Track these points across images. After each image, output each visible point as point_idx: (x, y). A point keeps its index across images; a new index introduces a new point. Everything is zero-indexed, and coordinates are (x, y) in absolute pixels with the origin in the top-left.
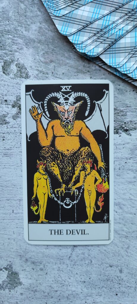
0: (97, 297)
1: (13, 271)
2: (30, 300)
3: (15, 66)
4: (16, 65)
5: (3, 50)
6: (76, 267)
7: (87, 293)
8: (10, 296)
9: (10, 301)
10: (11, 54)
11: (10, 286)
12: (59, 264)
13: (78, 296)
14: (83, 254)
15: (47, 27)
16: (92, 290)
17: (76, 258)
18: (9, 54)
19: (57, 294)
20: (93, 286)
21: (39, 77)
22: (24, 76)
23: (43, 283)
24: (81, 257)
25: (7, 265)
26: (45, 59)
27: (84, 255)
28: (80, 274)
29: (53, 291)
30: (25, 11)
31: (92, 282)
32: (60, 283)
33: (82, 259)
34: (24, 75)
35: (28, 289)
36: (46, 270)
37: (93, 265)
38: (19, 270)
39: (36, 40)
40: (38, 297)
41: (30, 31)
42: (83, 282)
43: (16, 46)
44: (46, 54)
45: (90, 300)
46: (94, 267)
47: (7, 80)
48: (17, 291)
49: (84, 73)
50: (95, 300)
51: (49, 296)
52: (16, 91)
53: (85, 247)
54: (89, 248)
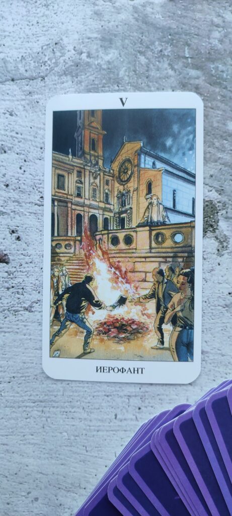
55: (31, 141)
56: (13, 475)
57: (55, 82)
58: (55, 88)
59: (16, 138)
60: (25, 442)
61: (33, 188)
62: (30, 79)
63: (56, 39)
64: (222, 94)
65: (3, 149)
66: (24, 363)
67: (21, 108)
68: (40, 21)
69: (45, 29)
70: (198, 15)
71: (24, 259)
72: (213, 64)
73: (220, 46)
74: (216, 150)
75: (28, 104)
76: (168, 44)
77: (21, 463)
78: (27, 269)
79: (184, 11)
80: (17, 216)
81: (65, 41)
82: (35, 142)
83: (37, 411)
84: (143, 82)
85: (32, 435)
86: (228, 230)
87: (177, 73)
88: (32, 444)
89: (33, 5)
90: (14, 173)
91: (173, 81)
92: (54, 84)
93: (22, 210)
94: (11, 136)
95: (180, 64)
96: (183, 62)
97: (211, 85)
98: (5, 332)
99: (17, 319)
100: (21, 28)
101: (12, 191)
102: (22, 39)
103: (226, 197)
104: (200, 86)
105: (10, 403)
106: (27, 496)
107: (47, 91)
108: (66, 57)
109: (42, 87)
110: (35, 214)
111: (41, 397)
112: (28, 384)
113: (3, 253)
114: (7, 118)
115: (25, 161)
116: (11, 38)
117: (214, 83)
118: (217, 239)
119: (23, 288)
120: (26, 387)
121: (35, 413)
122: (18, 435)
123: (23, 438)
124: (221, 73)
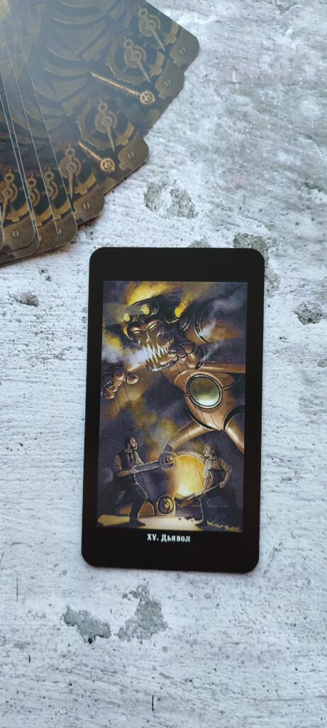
0: (319, 658)
1: (150, 600)
2: (182, 663)
3: (169, 194)
4: (172, 192)
5: (148, 165)
6: (278, 592)
7: (300, 649)
8: (140, 653)
9: (141, 664)
10: (162, 173)
11: (141, 632)
12: (243, 585)
13: (281, 656)
14: (293, 565)
15: (231, 123)
16: (309, 642)
17: (278, 575)
18: (159, 172)
19: (238, 650)
20: (312, 634)
21: (213, 217)
22: (186, 214)
23: (210, 626)
24: (288, 572)
25: (138, 587)
26: (226, 182)
27: (294, 568)
28: (286, 608)
29: (229, 643)
30: (190, 94)
31: (308, 626)
32: (244, 626)
33: (290, 576)
34: (186, 212)
35: (179, 638)
36: (216, 597)
37: (313, 589)
38: (161, 598)
39: (210, 148)
40: (199, 656)
41: (200, 132)
42: (291, 624)
43: (174, 159)
44: (228, 173)
46: (315, 594)
47: (152, 220)
48: (155, 642)
49: (300, 210)
50: (315, 665)
51: (222, 653)
52: (170, 240)
53: (296, 551)
54: (305, 554)
56: (38, 545)
60: (52, 507)
64: (273, 122)
66: (53, 417)
70: (247, 38)
71: (54, 301)
72: (263, 90)
73: (270, 71)
74: (265, 183)
76: (214, 68)
77: (48, 531)
78: (57, 313)
79: (230, 34)
83: (67, 471)
84: (187, 109)
85: (61, 499)
86: (278, 269)
87: (224, 99)
88: (61, 509)
91: (219, 108)
95: (227, 90)
96: (230, 88)
97: (260, 112)
98: (32, 382)
99: (45, 367)
103: (276, 233)
104: (248, 114)
105: (37, 462)
106: (54, 569)
110: (67, 252)
111: (72, 455)
112: (56, 441)
113: (31, 295)
117: (264, 111)
119: (53, 334)
120: (55, 444)
121: (64, 474)
122: (45, 499)
123: (50, 502)
124: (272, 100)
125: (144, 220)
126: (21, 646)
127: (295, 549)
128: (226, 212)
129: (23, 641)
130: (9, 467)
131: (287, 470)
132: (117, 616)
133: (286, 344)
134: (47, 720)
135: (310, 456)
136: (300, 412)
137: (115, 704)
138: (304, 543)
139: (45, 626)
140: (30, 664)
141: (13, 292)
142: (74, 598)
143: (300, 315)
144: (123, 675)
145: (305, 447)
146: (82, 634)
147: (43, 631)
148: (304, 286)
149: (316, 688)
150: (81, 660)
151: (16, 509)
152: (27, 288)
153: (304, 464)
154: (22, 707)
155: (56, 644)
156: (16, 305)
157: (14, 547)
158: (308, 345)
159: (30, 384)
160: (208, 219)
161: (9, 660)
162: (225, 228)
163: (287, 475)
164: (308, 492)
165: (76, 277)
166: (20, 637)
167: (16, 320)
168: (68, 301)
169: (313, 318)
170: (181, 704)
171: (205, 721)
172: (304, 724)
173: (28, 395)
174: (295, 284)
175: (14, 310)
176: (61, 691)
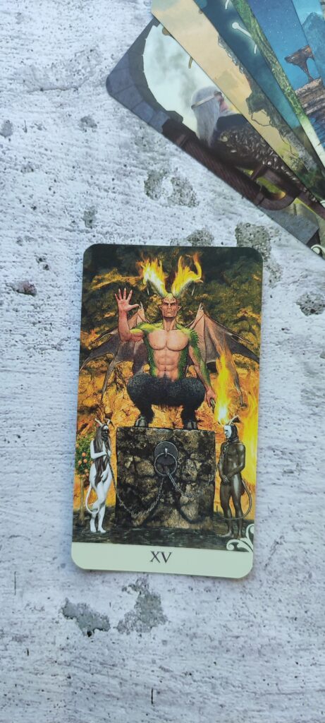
0: (320, 652)
1: (149, 593)
2: (182, 656)
3: (170, 182)
4: (173, 180)
5: (148, 152)
6: (279, 586)
7: (302, 643)
8: (140, 646)
9: (140, 657)
10: (163, 160)
11: (141, 625)
13: (281, 650)
14: (294, 559)
16: (310, 636)
17: (279, 568)
18: (160, 160)
19: (238, 643)
20: (314, 628)
21: (216, 205)
22: (187, 203)
23: (210, 619)
24: (289, 565)
25: (138, 580)
27: (296, 562)
28: (286, 601)
29: (229, 636)
31: (309, 619)
32: (245, 620)
33: (291, 570)
34: (188, 200)
35: (179, 631)
36: (217, 591)
37: (314, 583)
38: (161, 591)
40: (199, 649)
42: (292, 618)
45: (306, 658)
46: (315, 587)
47: (152, 208)
48: (155, 635)
50: (316, 659)
51: (223, 647)
52: (171, 229)
53: (297, 544)
54: (306, 547)
55: (62, 158)
56: (36, 537)
57: (90, 93)
58: (90, 101)
59: (45, 155)
60: (50, 499)
61: (64, 212)
62: (61, 90)
63: (92, 46)
65: (30, 167)
66: (51, 408)
67: (50, 121)
68: (73, 25)
69: (78, 34)
71: (52, 291)
75: (59, 118)
77: (46, 524)
78: (56, 302)
80: (45, 243)
81: (102, 48)
82: (67, 160)
83: (65, 463)
85: (59, 491)
86: (281, 259)
88: (59, 502)
89: (66, 7)
90: (43, 194)
92: (88, 96)
93: (51, 236)
94: (40, 153)
98: (30, 373)
99: (43, 358)
100: (52, 32)
101: (40, 214)
102: (53, 44)
105: (35, 454)
106: (52, 562)
107: (81, 103)
108: (103, 66)
109: (75, 98)
110: (66, 240)
111: (70, 447)
112: (55, 433)
113: (29, 284)
114: (34, 132)
115: (55, 181)
116: (40, 42)
118: (269, 268)
119: (51, 324)
120: (53, 436)
122: (43, 491)
123: (49, 495)
125: (144, 208)
126: (19, 639)
127: (296, 542)
128: (228, 202)
129: (22, 634)
130: (6, 459)
131: (289, 463)
132: (116, 609)
133: (288, 335)
134: (46, 713)
135: (312, 448)
136: (303, 404)
137: (114, 697)
138: (306, 536)
139: (44, 619)
140: (27, 657)
141: (10, 281)
142: (73, 591)
143: (303, 306)
144: (122, 668)
145: (307, 440)
146: (81, 627)
147: (42, 624)
148: (306, 277)
149: (316, 682)
150: (80, 653)
151: (13, 502)
152: (24, 277)
153: (305, 457)
154: (20, 700)
155: (55, 637)
156: (13, 294)
157: (11, 540)
158: (310, 336)
159: (27, 375)
160: (209, 208)
161: (7, 653)
162: (227, 217)
163: (289, 468)
164: (310, 485)
165: (74, 266)
166: (18, 631)
167: (14, 310)
168: (67, 290)
169: (315, 308)
170: (181, 697)
171: (205, 714)
172: (304, 718)
173: (25, 386)
174: (298, 274)
175: (11, 299)
176: (60, 683)
